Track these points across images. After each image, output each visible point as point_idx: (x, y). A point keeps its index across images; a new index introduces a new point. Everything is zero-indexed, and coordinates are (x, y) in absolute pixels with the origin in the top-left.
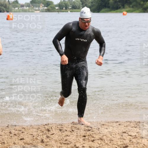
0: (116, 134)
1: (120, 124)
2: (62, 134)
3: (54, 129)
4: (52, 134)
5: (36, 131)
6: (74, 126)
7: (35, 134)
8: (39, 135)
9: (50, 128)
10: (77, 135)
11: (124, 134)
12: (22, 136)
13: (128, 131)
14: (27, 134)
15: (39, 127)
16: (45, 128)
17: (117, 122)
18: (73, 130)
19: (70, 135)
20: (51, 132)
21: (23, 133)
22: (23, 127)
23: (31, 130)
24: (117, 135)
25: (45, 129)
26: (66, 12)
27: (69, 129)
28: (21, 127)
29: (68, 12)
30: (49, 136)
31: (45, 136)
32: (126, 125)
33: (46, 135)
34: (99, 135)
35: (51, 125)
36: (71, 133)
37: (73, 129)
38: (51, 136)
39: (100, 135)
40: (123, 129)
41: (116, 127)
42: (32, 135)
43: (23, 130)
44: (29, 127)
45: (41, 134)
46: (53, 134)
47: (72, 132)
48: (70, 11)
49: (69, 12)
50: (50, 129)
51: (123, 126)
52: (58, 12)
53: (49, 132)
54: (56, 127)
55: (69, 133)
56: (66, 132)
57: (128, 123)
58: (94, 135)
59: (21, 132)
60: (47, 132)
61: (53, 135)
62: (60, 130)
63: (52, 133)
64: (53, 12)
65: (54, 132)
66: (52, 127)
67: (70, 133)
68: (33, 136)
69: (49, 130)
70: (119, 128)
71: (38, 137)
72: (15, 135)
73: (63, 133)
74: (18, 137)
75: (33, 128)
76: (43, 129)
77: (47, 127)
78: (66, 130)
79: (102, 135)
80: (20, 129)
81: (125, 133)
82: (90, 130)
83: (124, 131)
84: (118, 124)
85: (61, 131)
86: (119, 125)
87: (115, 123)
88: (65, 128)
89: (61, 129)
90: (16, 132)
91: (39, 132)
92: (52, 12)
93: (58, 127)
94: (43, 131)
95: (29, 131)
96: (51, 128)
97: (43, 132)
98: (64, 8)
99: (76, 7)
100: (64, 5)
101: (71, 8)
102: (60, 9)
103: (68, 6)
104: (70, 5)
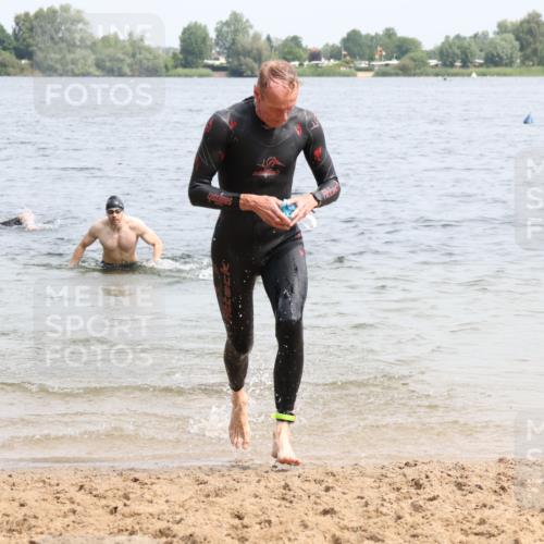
2: (467, 498)
3: (435, 482)
4: (431, 500)
5: (373, 485)
6: (505, 471)
7: (371, 494)
8: (385, 500)
9: (423, 476)
12: (327, 501)
14: (344, 493)
15: (384, 472)
16: (405, 475)
18: (503, 488)
19: (496, 504)
20: (428, 490)
21: (331, 493)
22: (329, 469)
23: (358, 481)
25: (404, 479)
26: (463, 75)
27: (489, 484)
28: (321, 470)
29: (469, 75)
30: (421, 503)
31: (406, 505)
33: (410, 501)
35: (426, 467)
36: (499, 498)
37: (506, 485)
38: (428, 505)
42: (362, 498)
43: (330, 481)
44: (349, 470)
45: (393, 496)
46: (434, 498)
47: (502, 492)
48: (478, 75)
49: (474, 75)
50: (423, 481)
52: (437, 75)
53: (419, 491)
54: (444, 475)
55: (491, 499)
56: (480, 495)
59: (321, 488)
60: (413, 490)
61: (435, 502)
62: (460, 486)
63: (431, 496)
64: (421, 74)
65: (437, 490)
66: (429, 474)
67: (494, 497)
68: (367, 504)
69: (418, 485)
71: (382, 505)
73: (470, 497)
74: (316, 503)
75: (363, 474)
76: (399, 480)
77: (411, 473)
78: (480, 488)
80: (318, 477)
85: (460, 489)
88: (475, 480)
89: (460, 480)
91: (385, 488)
92: (414, 75)
93: (449, 475)
94: (398, 485)
95: (351, 483)
96: (427, 477)
97: (398, 489)
98: (458, 64)
99: (501, 58)
100: (458, 52)
101: (482, 61)
102: (445, 65)
103: (473, 56)
104: (478, 52)
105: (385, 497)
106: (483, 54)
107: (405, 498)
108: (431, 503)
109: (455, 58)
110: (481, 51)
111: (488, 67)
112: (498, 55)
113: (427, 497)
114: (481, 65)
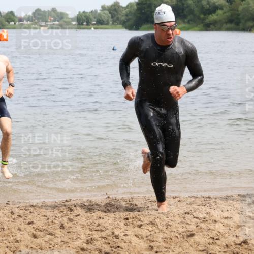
0: (174, 216)
1: (180, 199)
3: (78, 208)
4: (76, 216)
7: (50, 215)
8: (56, 217)
10: (115, 216)
11: (187, 215)
12: (30, 218)
13: (193, 212)
14: (38, 214)
16: (65, 206)
17: (176, 197)
18: (108, 210)
19: (105, 217)
20: (75, 212)
21: (32, 214)
24: (177, 217)
26: (87, 29)
28: (28, 204)
29: (91, 29)
30: (72, 218)
31: (65, 219)
32: (189, 202)
33: (67, 217)
34: (149, 216)
35: (75, 202)
36: (106, 214)
37: (109, 208)
38: (76, 219)
39: (151, 216)
40: (185, 207)
41: (175, 204)
42: (46, 216)
43: (32, 209)
45: (60, 215)
46: (78, 215)
48: (95, 28)
49: (93, 29)
50: (73, 208)
51: (184, 204)
53: (71, 213)
57: (193, 199)
58: (141, 217)
59: (28, 212)
60: (69, 212)
61: (78, 217)
65: (80, 212)
67: (104, 214)
68: (48, 219)
69: (71, 210)
70: (179, 206)
71: (55, 219)
72: (20, 216)
73: (93, 214)
74: (25, 219)
75: (47, 206)
79: (154, 217)
81: (189, 213)
82: (134, 209)
83: (187, 211)
84: (176, 200)
86: (179, 201)
87: (172, 199)
89: (89, 207)
90: (21, 212)
94: (62, 210)
96: (75, 206)
97: (62, 212)
98: (85, 24)
99: (104, 22)
100: (84, 18)
101: (95, 23)
102: (79, 24)
103: (91, 20)
104: (93, 19)
105: (57, 216)
106: (96, 19)
107: (65, 216)
108: (76, 217)
109: (84, 21)
110: (95, 18)
111: (98, 25)
112: (102, 20)
113: (75, 215)
114: (95, 24)
